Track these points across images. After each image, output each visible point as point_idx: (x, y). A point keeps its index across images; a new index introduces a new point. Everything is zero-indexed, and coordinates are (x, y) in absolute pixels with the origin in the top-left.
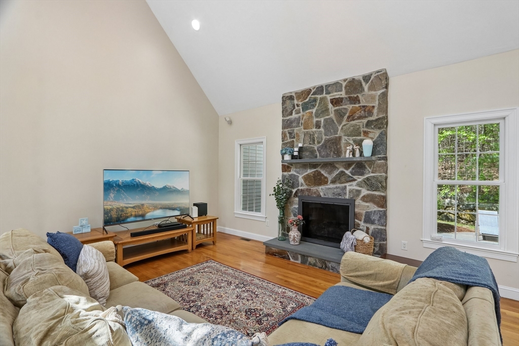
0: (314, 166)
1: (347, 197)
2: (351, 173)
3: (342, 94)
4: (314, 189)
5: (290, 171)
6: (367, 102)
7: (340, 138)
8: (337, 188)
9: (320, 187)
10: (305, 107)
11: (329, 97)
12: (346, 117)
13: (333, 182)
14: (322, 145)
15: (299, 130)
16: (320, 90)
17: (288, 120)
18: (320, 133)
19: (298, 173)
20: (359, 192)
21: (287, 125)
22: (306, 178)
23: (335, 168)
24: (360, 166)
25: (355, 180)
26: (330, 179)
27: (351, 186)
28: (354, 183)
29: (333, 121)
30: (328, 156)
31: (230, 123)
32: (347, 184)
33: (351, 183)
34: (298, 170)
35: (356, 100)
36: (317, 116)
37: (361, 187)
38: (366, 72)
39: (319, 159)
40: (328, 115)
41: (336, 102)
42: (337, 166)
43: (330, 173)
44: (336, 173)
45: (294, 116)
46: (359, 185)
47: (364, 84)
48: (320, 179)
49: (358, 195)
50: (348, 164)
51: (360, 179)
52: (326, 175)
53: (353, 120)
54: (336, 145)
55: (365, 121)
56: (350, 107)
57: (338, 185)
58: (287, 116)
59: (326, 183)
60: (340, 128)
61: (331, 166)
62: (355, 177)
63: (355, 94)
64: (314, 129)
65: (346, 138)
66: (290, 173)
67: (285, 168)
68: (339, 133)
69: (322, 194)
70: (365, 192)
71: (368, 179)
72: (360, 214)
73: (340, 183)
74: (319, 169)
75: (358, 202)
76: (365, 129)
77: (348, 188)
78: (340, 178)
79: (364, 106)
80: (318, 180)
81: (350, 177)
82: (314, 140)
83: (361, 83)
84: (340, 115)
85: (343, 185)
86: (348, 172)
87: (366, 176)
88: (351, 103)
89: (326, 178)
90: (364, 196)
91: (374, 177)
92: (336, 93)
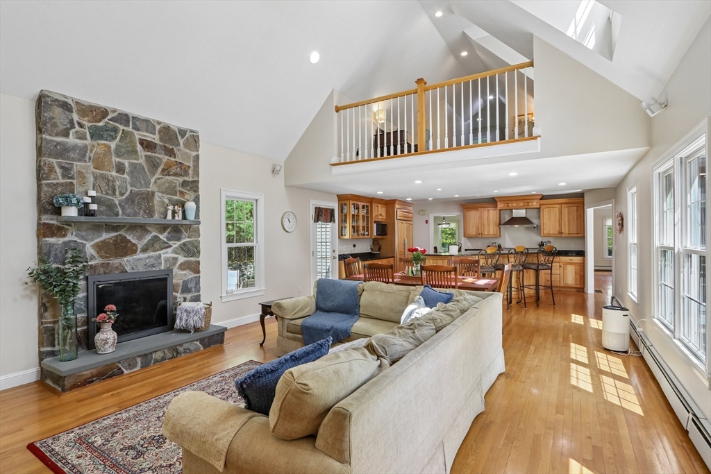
0: (115, 228)
1: (162, 268)
2: (167, 238)
3: (155, 139)
4: (115, 261)
5: (64, 236)
6: (182, 159)
7: (153, 193)
8: (149, 257)
9: (125, 259)
10: (96, 134)
11: (138, 135)
12: (160, 170)
13: (144, 250)
14: (127, 199)
15: (84, 167)
16: (123, 118)
17: (58, 143)
18: (124, 180)
19: (83, 238)
20: (176, 259)
21: (54, 150)
22: (100, 247)
23: (148, 232)
24: (176, 230)
25: (170, 246)
26: (139, 247)
27: (167, 254)
28: (170, 250)
29: (143, 168)
30: (135, 214)
32: (161, 252)
33: (165, 251)
34: (84, 233)
35: (171, 153)
36: (118, 154)
37: (178, 254)
38: (183, 126)
39: (121, 218)
40: (136, 160)
41: (148, 145)
42: (149, 229)
43: (140, 238)
44: (148, 237)
45: (73, 140)
46: (175, 252)
47: (179, 137)
48: (125, 247)
49: (175, 264)
50: (163, 228)
51: (176, 244)
52: (134, 241)
53: (169, 175)
54: (148, 202)
55: (181, 180)
56: (164, 158)
57: (152, 254)
58: (57, 135)
59: (135, 252)
60: (153, 180)
61: (141, 228)
62: (171, 243)
63: (171, 145)
64: (114, 173)
65: (160, 194)
66: (66, 239)
67: (52, 230)
68: (152, 188)
69: (128, 269)
70: (182, 259)
71: (184, 244)
72: (177, 285)
73: (154, 251)
74: (122, 232)
75: (176, 271)
76: (181, 189)
77: (163, 256)
78: (153, 244)
79: (180, 163)
80: (123, 248)
81: (165, 242)
82: (114, 190)
83: (177, 135)
84: (153, 163)
85: (157, 253)
86: (163, 237)
87: (183, 241)
88: (166, 155)
89: (134, 245)
90: (181, 264)
91: (190, 242)
92: (147, 134)
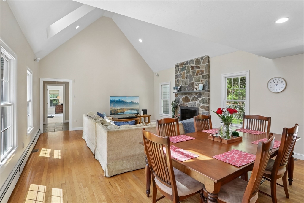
0: (185, 94)
1: (196, 107)
2: (197, 97)
3: (194, 65)
4: (185, 103)
5: (177, 96)
6: (202, 68)
7: (194, 83)
8: (193, 103)
9: (188, 103)
10: (183, 70)
11: (190, 66)
12: (195, 74)
13: (192, 101)
14: (188, 86)
15: (181, 79)
16: (187, 63)
17: (177, 75)
18: (187, 81)
19: (180, 97)
20: (200, 104)
21: (177, 77)
22: (183, 99)
23: (192, 95)
24: (200, 94)
25: (198, 100)
26: (191, 99)
27: (197, 102)
28: (198, 101)
29: (191, 76)
30: (190, 90)
31: (158, 75)
32: (196, 102)
33: (197, 101)
34: (180, 96)
35: (198, 67)
36: (186, 74)
37: (200, 103)
38: (202, 56)
39: (187, 91)
40: (190, 73)
41: (192, 68)
42: (193, 94)
43: (191, 97)
44: (193, 97)
45: (179, 73)
46: (200, 102)
47: (201, 61)
48: (187, 99)
49: (199, 106)
50: (196, 93)
51: (200, 99)
52: (189, 98)
53: (198, 75)
54: (193, 86)
55: (201, 76)
56: (196, 70)
57: (193, 102)
58: (177, 73)
59: (189, 101)
60: (194, 79)
61: (190, 94)
62: (199, 99)
63: (198, 65)
64: (185, 79)
65: (196, 82)
66: (178, 97)
67: (176, 95)
68: (194, 81)
69: (188, 106)
70: (202, 105)
71: (202, 99)
72: (200, 113)
73: (194, 101)
74: (187, 95)
75: (200, 109)
76: (202, 79)
77: (196, 103)
78: (194, 99)
79: (201, 70)
80: (187, 100)
81: (197, 98)
82: (185, 84)
83: (200, 60)
84: (193, 73)
85: (195, 102)
86: (196, 97)
87: (202, 98)
88: (197, 69)
89: (189, 99)
90: (201, 106)
91: (204, 98)
92: (192, 64)
